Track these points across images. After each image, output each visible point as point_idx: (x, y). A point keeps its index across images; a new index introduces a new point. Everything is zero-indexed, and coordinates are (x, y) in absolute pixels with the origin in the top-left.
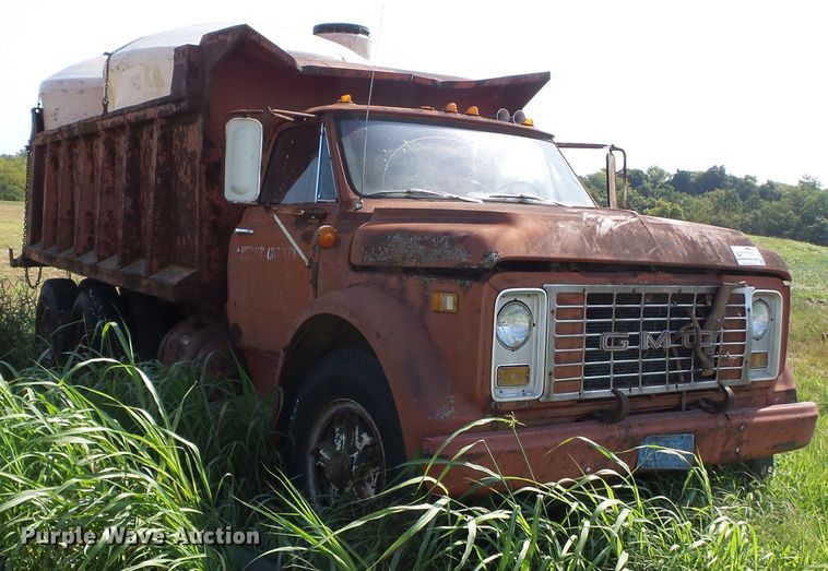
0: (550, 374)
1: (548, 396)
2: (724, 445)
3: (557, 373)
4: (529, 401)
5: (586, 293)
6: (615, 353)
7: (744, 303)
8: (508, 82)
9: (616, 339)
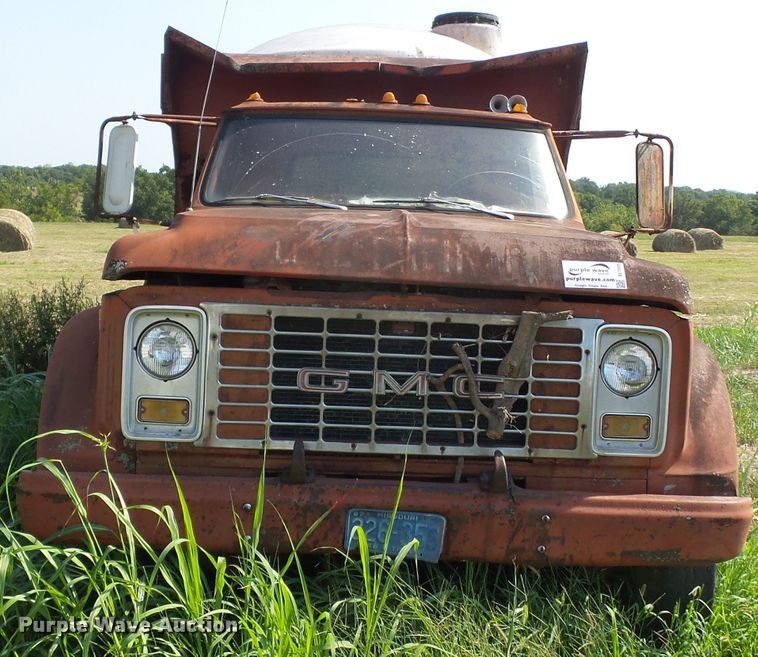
0: (211, 413)
1: (207, 440)
2: (512, 539)
3: (223, 413)
4: (180, 443)
5: (273, 316)
6: (326, 395)
7: (580, 341)
8: (521, 61)
9: (327, 378)
